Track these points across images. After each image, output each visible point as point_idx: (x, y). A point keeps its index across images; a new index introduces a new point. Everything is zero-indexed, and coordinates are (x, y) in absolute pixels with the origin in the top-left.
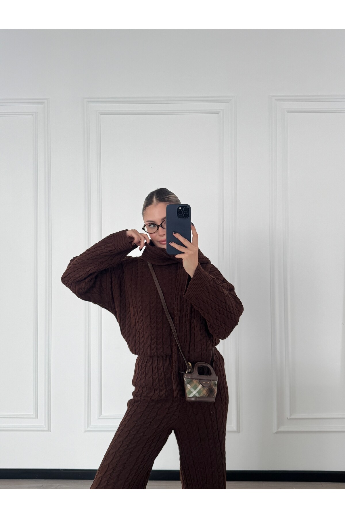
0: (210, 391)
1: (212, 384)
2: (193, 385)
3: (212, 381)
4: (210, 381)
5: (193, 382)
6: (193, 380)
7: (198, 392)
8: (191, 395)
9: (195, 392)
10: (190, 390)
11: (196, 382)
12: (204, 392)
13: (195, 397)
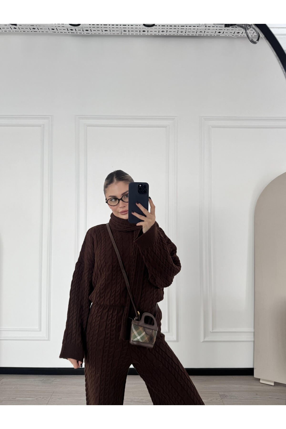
0: (151, 338)
1: (153, 333)
2: (138, 331)
3: (153, 331)
4: (152, 330)
5: (139, 329)
6: (140, 327)
7: (141, 338)
8: (135, 339)
9: (139, 338)
10: (135, 335)
11: (141, 329)
12: (146, 338)
13: (138, 341)
